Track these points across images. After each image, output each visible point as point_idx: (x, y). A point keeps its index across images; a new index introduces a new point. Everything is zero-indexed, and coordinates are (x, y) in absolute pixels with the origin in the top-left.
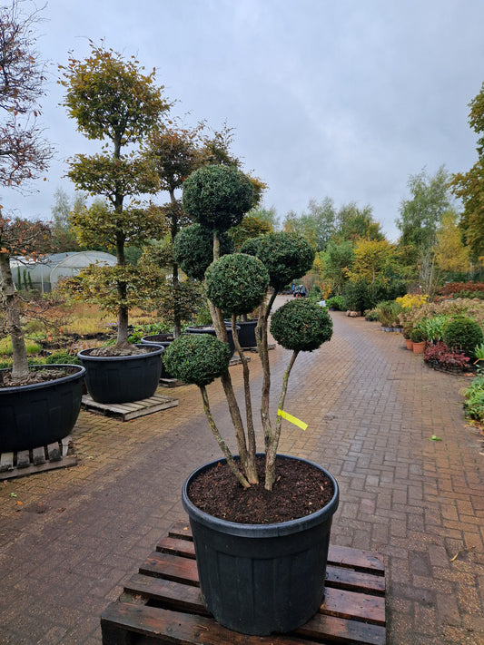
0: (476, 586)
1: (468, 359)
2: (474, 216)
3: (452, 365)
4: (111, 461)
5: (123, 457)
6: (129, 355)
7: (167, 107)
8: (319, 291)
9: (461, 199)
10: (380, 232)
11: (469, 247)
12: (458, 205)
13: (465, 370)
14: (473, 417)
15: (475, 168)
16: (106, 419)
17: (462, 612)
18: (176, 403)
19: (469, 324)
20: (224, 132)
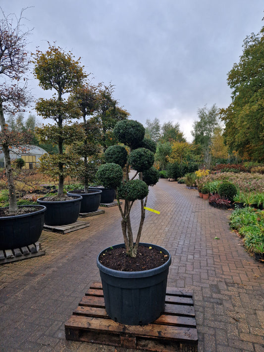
0: (239, 296)
1: (230, 202)
2: (230, 130)
3: (222, 205)
4: (62, 252)
5: (68, 251)
6: (65, 200)
7: (86, 76)
9: (224, 121)
10: (183, 137)
11: (228, 146)
12: (222, 125)
13: (229, 207)
14: (234, 228)
15: (230, 106)
16: (54, 233)
17: (234, 306)
18: (89, 225)
19: (231, 185)
20: (110, 87)
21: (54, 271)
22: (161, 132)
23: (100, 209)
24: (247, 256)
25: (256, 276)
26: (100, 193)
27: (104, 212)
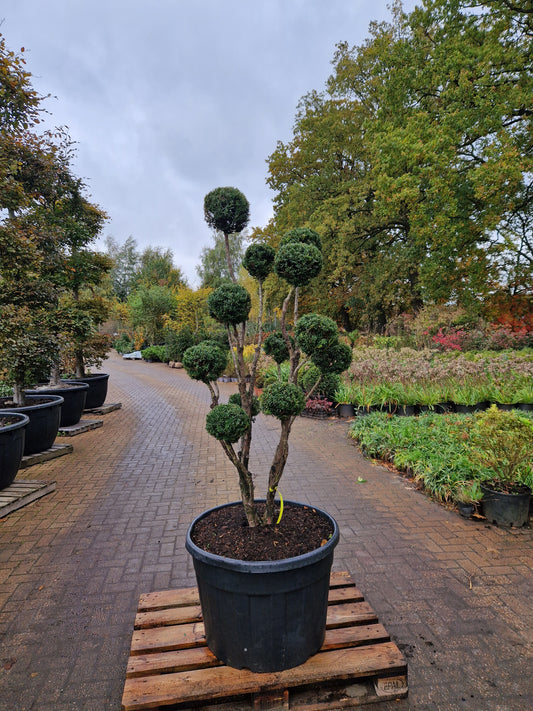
0: (504, 604)
1: (331, 404)
3: (318, 410)
4: (21, 579)
5: (35, 570)
8: (128, 340)
10: (181, 278)
13: (329, 415)
15: (271, 225)
18: (53, 487)
21: (30, 643)
22: (139, 265)
23: (60, 442)
24: (442, 510)
25: (493, 552)
26: (61, 404)
27: (70, 450)
